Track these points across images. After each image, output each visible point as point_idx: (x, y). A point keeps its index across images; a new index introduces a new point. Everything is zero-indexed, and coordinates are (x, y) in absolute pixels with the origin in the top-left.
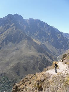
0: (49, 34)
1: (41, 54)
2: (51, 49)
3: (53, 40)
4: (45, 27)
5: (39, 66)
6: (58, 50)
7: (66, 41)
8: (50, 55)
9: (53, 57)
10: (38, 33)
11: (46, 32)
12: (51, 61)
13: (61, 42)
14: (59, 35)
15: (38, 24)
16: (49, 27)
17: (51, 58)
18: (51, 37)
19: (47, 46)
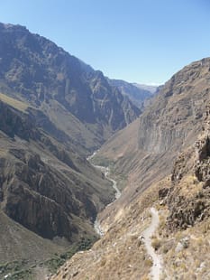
0: (60, 77)
2: (69, 129)
3: (74, 99)
4: (48, 52)
6: (92, 132)
7: (118, 100)
8: (61, 147)
9: (74, 157)
10: (19, 71)
11: (50, 69)
12: (65, 172)
13: (102, 102)
14: (94, 80)
15: (20, 43)
16: (61, 53)
17: (65, 159)
18: (67, 86)
19: (53, 117)
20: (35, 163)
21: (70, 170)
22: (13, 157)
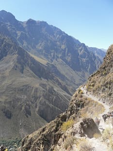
0: (63, 47)
1: (45, 83)
2: (67, 74)
3: (70, 58)
4: (57, 34)
5: (39, 107)
6: (79, 75)
7: (93, 59)
8: (64, 83)
9: (70, 88)
10: (43, 44)
11: (58, 43)
12: (65, 96)
13: (84, 60)
14: (80, 48)
15: (44, 30)
16: (64, 34)
17: (66, 89)
18: (66, 51)
19: (59, 67)
20: (51, 91)
21: (68, 95)
22: (41, 88)
